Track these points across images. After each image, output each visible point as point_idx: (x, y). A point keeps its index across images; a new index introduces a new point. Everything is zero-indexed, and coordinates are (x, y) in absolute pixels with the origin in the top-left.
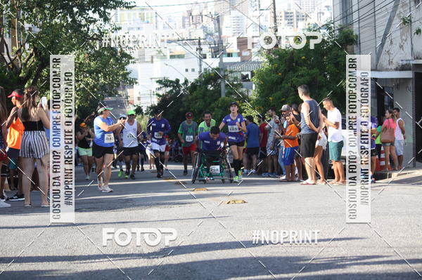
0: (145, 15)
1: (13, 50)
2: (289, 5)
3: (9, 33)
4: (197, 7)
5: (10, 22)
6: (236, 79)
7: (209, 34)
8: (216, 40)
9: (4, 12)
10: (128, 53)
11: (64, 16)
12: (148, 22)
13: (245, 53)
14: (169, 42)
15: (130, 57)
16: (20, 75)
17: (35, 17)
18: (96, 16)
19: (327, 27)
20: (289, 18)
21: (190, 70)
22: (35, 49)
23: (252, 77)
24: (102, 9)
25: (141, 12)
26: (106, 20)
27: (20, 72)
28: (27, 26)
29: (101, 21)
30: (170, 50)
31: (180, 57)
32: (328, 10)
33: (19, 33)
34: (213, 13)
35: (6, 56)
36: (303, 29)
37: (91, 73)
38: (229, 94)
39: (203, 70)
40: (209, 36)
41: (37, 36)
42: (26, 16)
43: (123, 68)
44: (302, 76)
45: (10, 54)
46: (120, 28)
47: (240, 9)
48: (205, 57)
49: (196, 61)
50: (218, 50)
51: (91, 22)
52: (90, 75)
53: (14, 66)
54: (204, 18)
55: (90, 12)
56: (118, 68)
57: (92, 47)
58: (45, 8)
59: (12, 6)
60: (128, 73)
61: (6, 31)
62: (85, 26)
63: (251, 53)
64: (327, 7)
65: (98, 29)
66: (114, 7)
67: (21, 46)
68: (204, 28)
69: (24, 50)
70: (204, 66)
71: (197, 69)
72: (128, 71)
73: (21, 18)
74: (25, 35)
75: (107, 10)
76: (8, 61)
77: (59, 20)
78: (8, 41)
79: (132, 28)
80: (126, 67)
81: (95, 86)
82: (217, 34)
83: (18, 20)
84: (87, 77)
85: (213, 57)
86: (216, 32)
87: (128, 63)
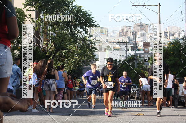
0: (103, 31)
1: (44, 43)
2: (166, 29)
3: (43, 36)
4: (126, 28)
5: (43, 31)
6: (142, 61)
7: (130, 40)
8: (134, 43)
9: (41, 26)
10: (95, 47)
11: (68, 29)
12: (104, 34)
13: (146, 49)
14: (113, 43)
15: (95, 49)
16: (47, 54)
17: (55, 29)
18: (82, 30)
19: (183, 39)
20: (166, 35)
21: (121, 56)
22: (54, 43)
23: (149, 60)
24: (84, 27)
25: (101, 29)
26: (86, 32)
27: (47, 53)
28: (51, 33)
29: (83, 33)
30: (113, 46)
31: (118, 50)
32: (183, 32)
33: (47, 36)
34: (133, 31)
35: (41, 46)
36: (172, 40)
37: (78, 55)
38: (138, 67)
39: (127, 56)
40: (131, 41)
41: (55, 37)
42: (51, 29)
43: (92, 53)
44: (171, 60)
45: (43, 45)
46: (92, 36)
47: (145, 30)
48: (129, 51)
49: (125, 52)
50: (135, 47)
51: (79, 33)
52: (78, 56)
53: (44, 50)
54: (129, 33)
55: (79, 28)
56: (90, 53)
57: (79, 44)
58: (59, 26)
59: (45, 24)
60: (95, 56)
61: (41, 35)
62: (76, 34)
63: (149, 49)
64: (183, 30)
65: (82, 36)
66: (90, 27)
67: (48, 42)
68: (129, 38)
69: (49, 44)
70: (128, 54)
71: (125, 55)
72: (95, 55)
73: (48, 29)
74: (50, 37)
75: (86, 28)
76: (42, 48)
77: (65, 31)
78: (42, 39)
79: (97, 36)
80: (94, 53)
81: (80, 61)
82: (134, 40)
83: (47, 30)
84: (76, 57)
85: (132, 51)
86: (134, 39)
87: (95, 51)
